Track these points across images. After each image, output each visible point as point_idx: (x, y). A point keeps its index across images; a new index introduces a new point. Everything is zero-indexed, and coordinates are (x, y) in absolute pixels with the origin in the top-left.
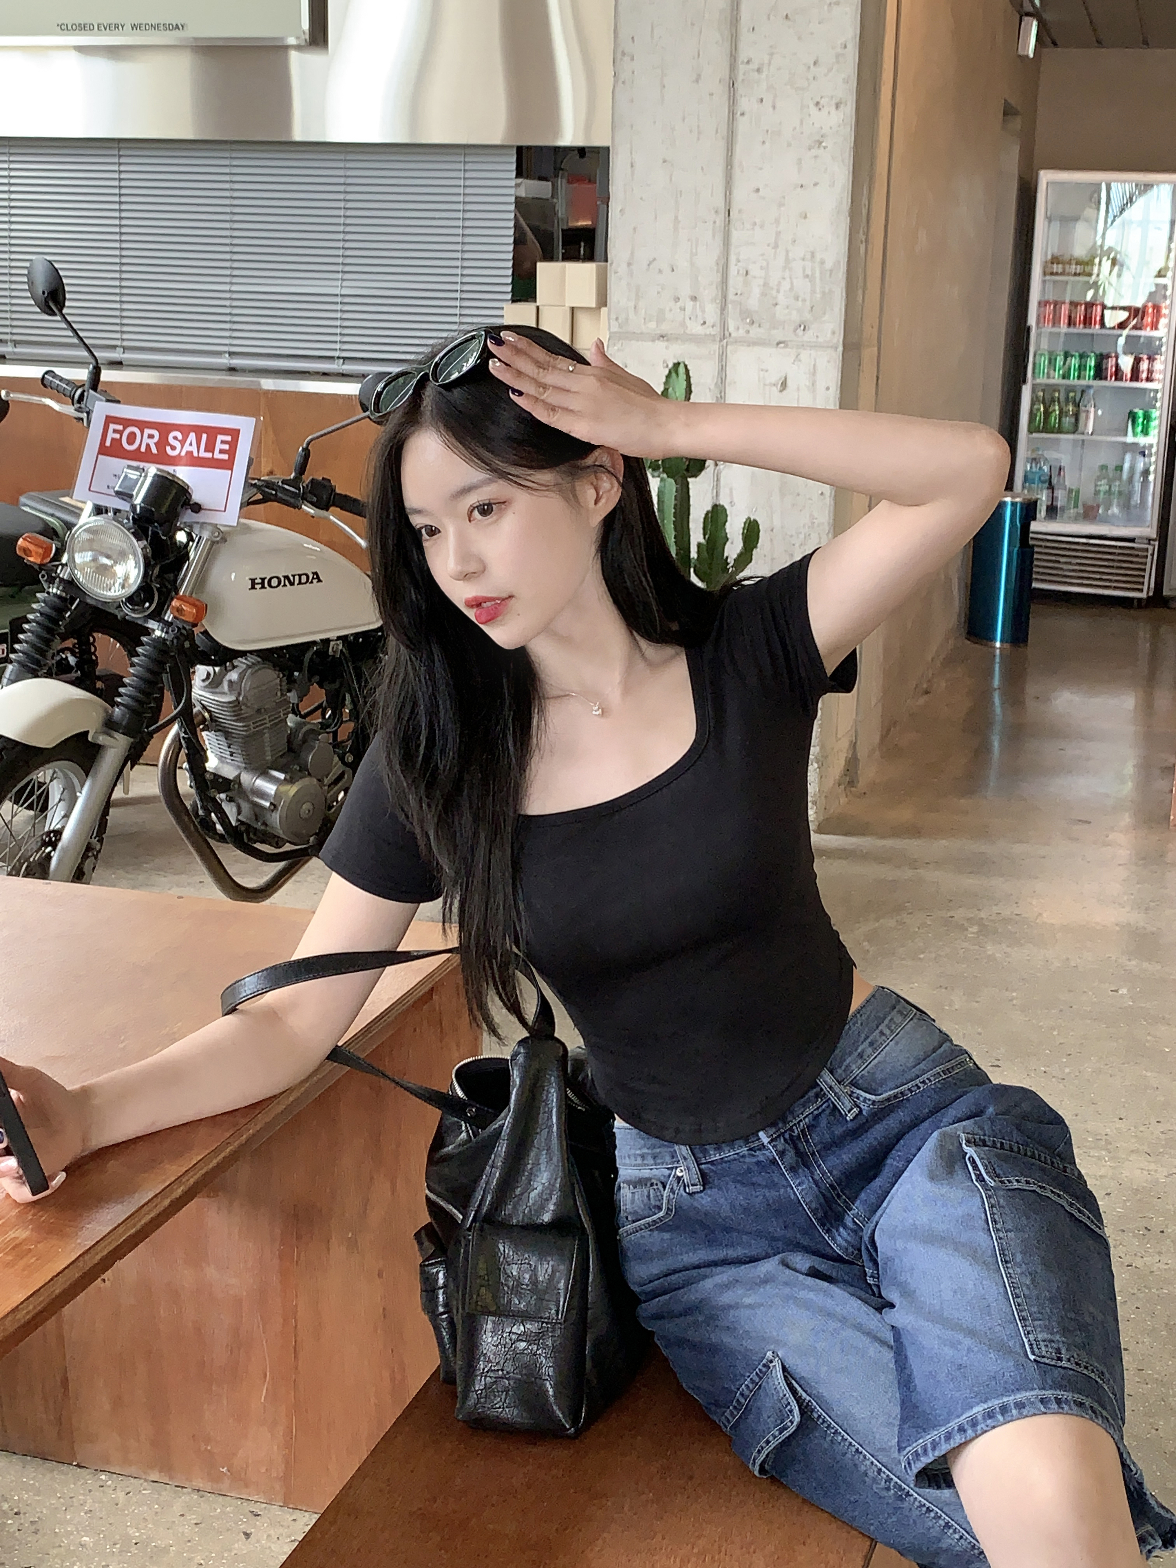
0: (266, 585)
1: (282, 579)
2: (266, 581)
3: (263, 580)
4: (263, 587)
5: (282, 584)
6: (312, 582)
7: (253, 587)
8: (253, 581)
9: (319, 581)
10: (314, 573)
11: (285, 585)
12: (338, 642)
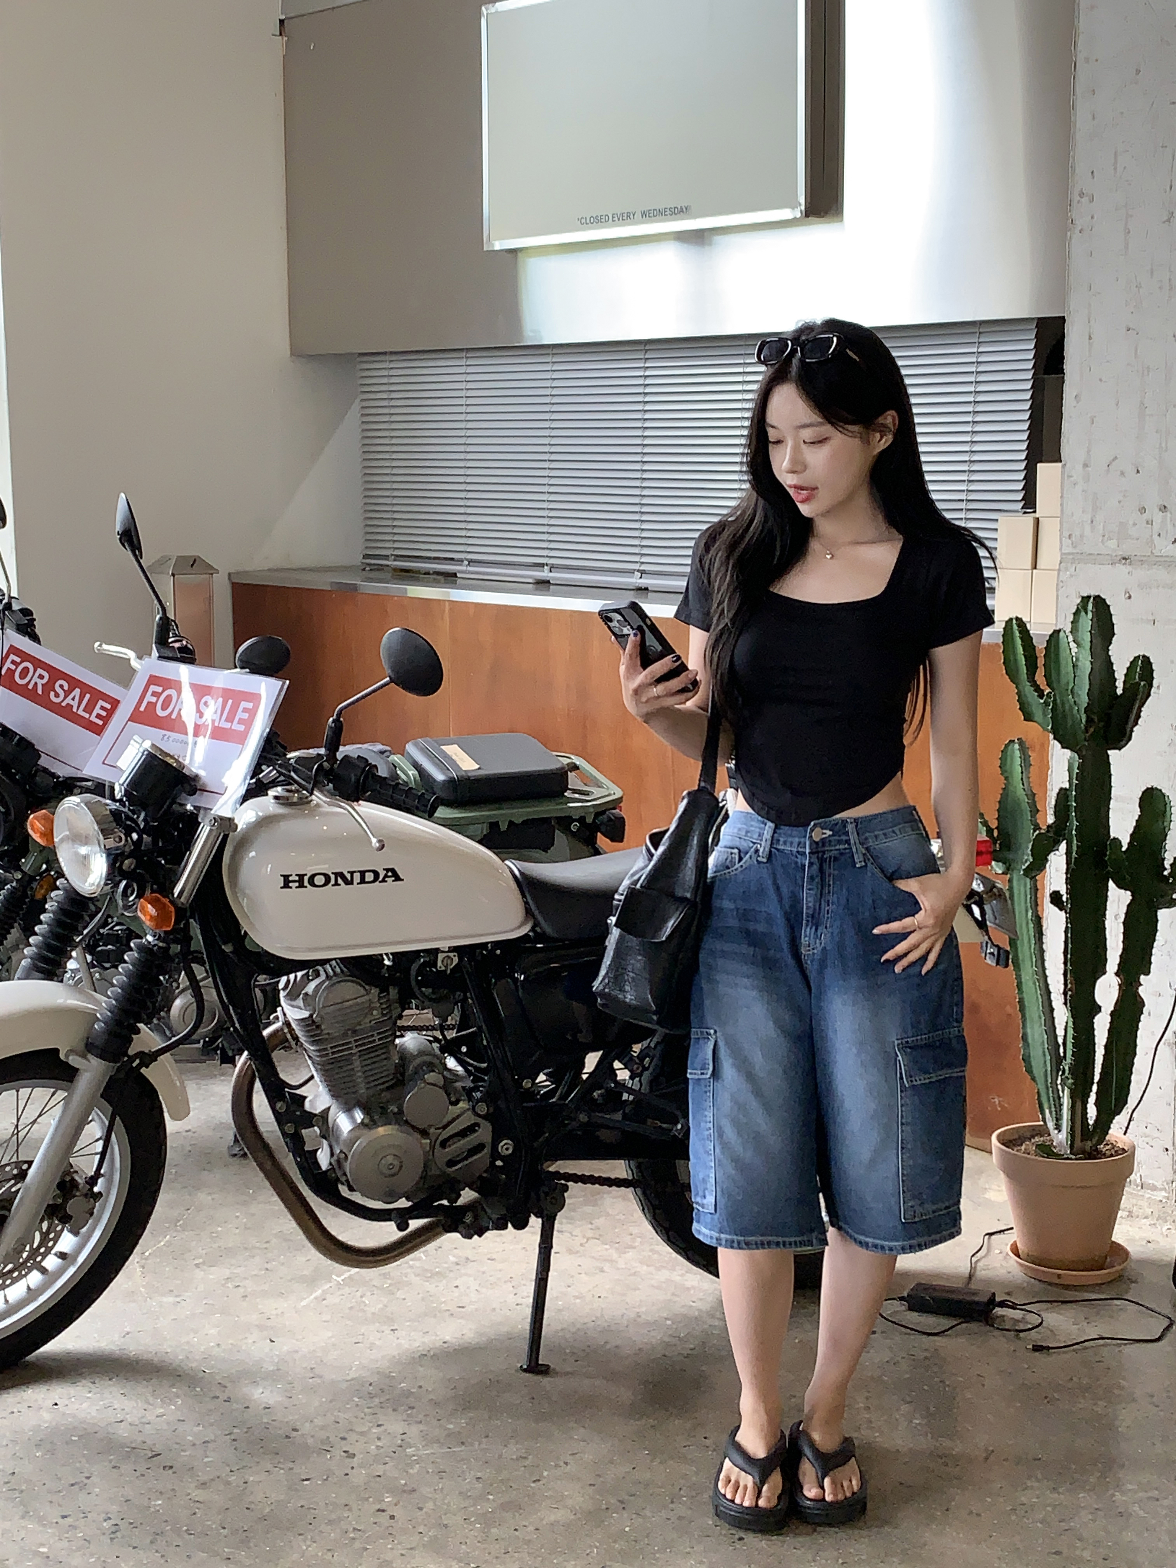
0: (306, 883)
1: (333, 877)
2: (306, 878)
3: (301, 877)
4: (301, 885)
5: (333, 882)
6: (384, 881)
7: (286, 885)
8: (286, 878)
9: (397, 878)
10: (387, 870)
11: (336, 884)
12: (451, 954)
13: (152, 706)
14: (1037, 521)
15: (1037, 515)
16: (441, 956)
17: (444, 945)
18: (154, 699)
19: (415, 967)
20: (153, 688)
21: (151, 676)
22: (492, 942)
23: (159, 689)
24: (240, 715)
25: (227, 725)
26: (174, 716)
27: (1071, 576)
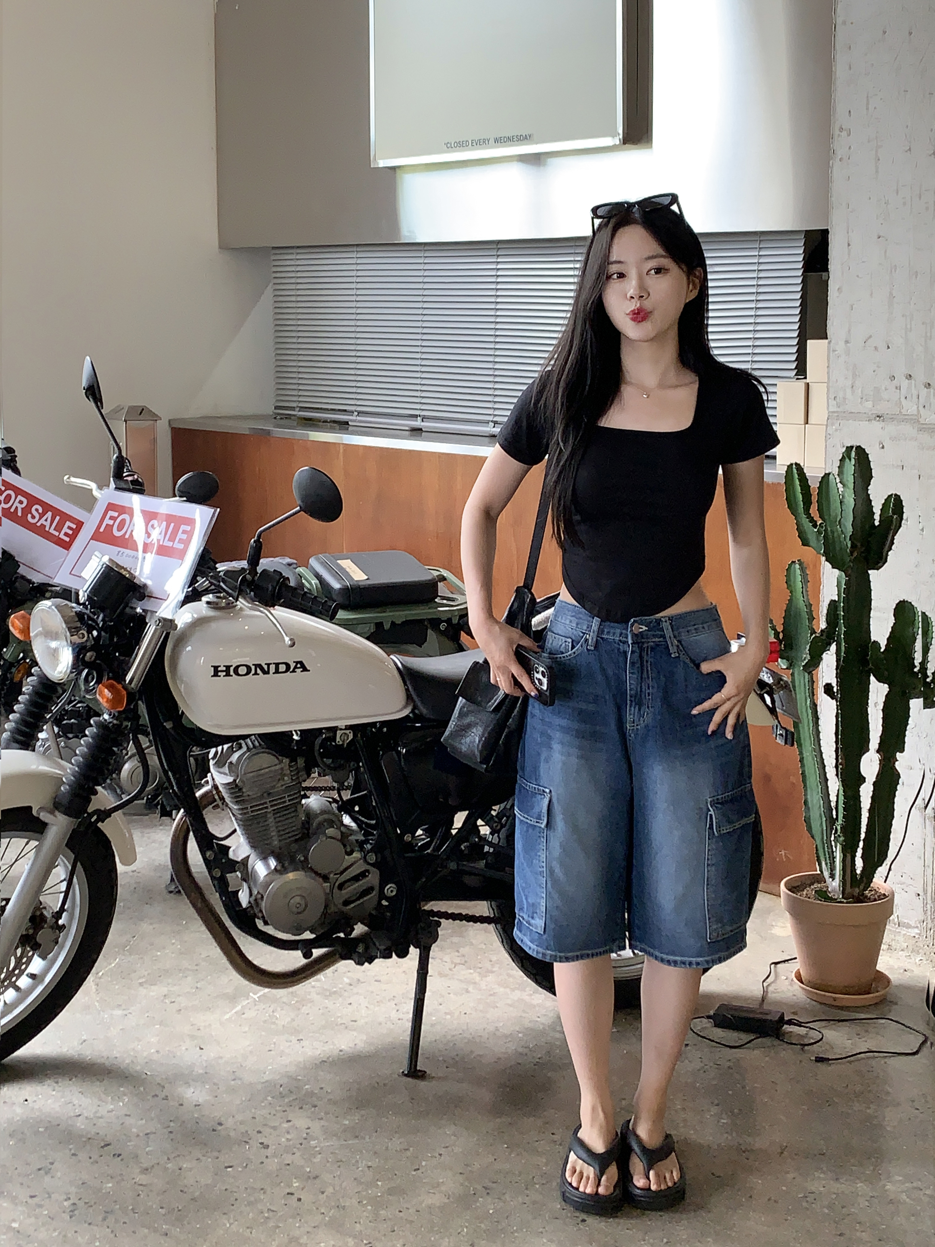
13: (109, 527)
14: (808, 385)
15: (808, 381)
16: (339, 733)
17: (342, 724)
18: (111, 522)
19: (318, 741)
20: (110, 513)
21: (109, 504)
22: (380, 722)
23: (115, 514)
24: (180, 535)
25: (170, 544)
26: (127, 536)
27: (836, 430)
